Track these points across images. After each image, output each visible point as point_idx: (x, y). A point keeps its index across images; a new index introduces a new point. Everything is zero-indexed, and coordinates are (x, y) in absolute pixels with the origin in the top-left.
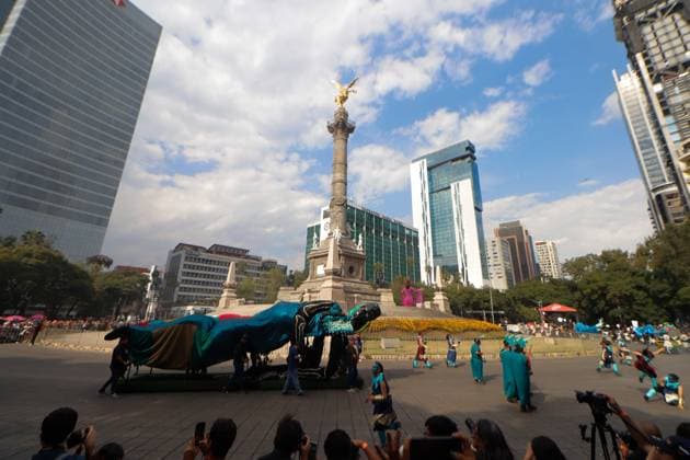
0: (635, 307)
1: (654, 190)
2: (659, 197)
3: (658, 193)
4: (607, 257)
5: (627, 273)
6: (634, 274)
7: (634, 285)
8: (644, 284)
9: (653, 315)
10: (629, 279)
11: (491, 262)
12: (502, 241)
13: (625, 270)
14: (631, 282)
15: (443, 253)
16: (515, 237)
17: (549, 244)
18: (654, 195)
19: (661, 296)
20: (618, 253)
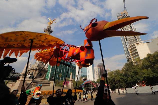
0: (121, 84)
1: (127, 57)
2: (128, 58)
3: (128, 57)
4: (116, 71)
5: (120, 75)
6: (121, 75)
7: (120, 78)
8: (123, 78)
9: (124, 85)
10: (120, 76)
11: (95, 74)
12: (98, 68)
13: (119, 74)
14: (120, 77)
15: (83, 72)
16: (101, 67)
17: (109, 69)
18: (127, 58)
19: (126, 81)
20: (119, 70)
